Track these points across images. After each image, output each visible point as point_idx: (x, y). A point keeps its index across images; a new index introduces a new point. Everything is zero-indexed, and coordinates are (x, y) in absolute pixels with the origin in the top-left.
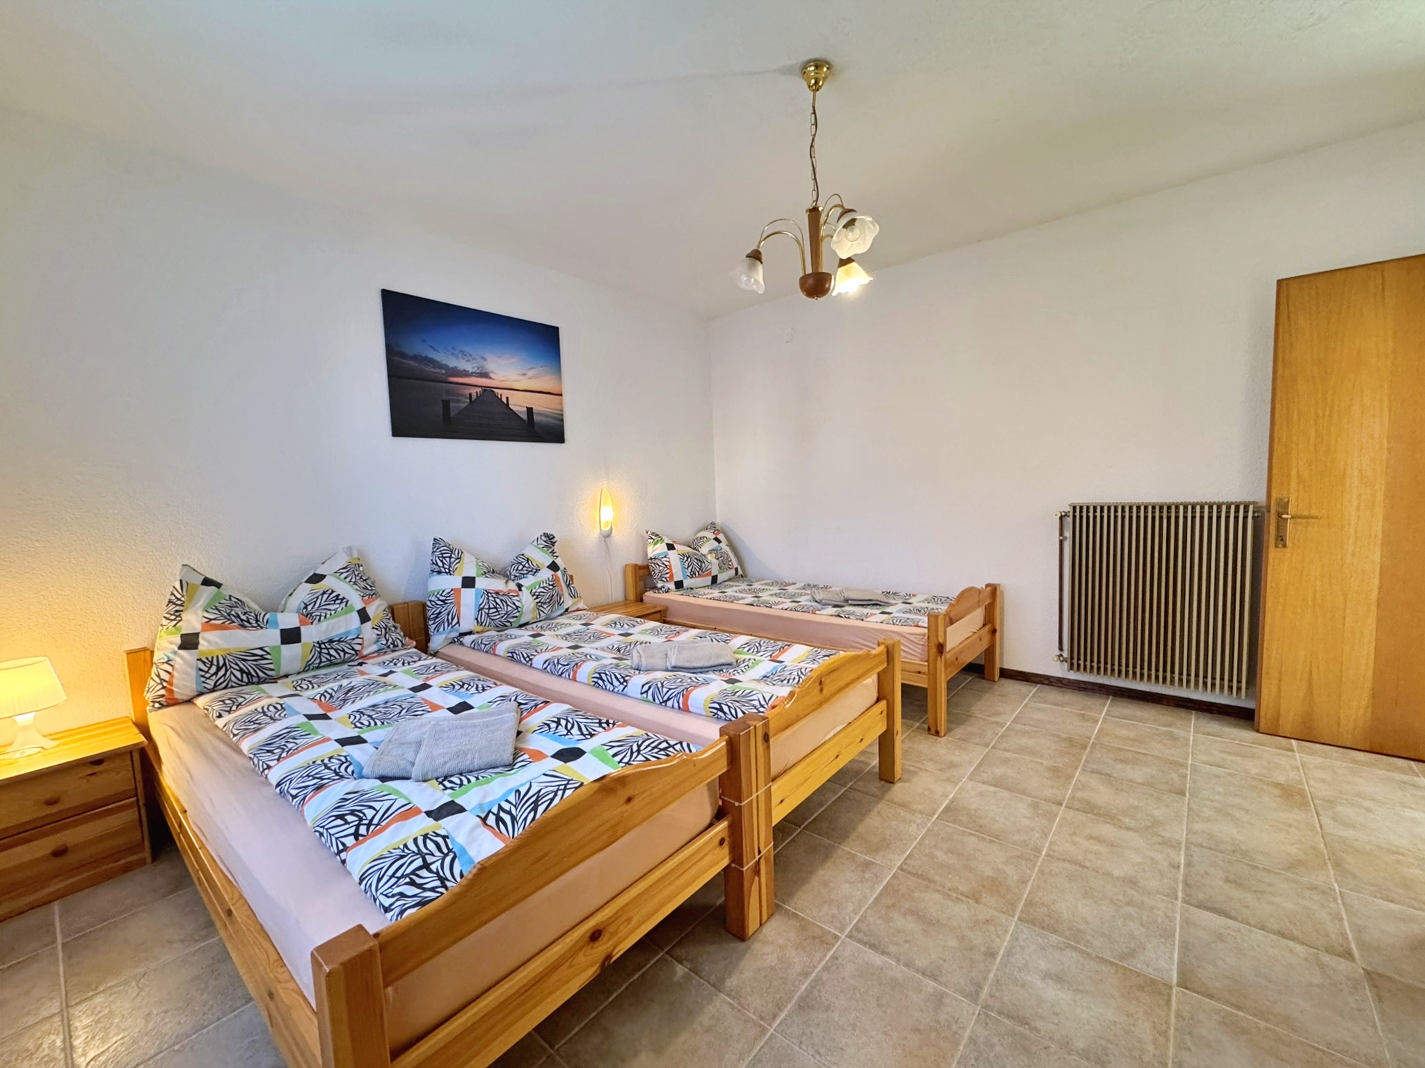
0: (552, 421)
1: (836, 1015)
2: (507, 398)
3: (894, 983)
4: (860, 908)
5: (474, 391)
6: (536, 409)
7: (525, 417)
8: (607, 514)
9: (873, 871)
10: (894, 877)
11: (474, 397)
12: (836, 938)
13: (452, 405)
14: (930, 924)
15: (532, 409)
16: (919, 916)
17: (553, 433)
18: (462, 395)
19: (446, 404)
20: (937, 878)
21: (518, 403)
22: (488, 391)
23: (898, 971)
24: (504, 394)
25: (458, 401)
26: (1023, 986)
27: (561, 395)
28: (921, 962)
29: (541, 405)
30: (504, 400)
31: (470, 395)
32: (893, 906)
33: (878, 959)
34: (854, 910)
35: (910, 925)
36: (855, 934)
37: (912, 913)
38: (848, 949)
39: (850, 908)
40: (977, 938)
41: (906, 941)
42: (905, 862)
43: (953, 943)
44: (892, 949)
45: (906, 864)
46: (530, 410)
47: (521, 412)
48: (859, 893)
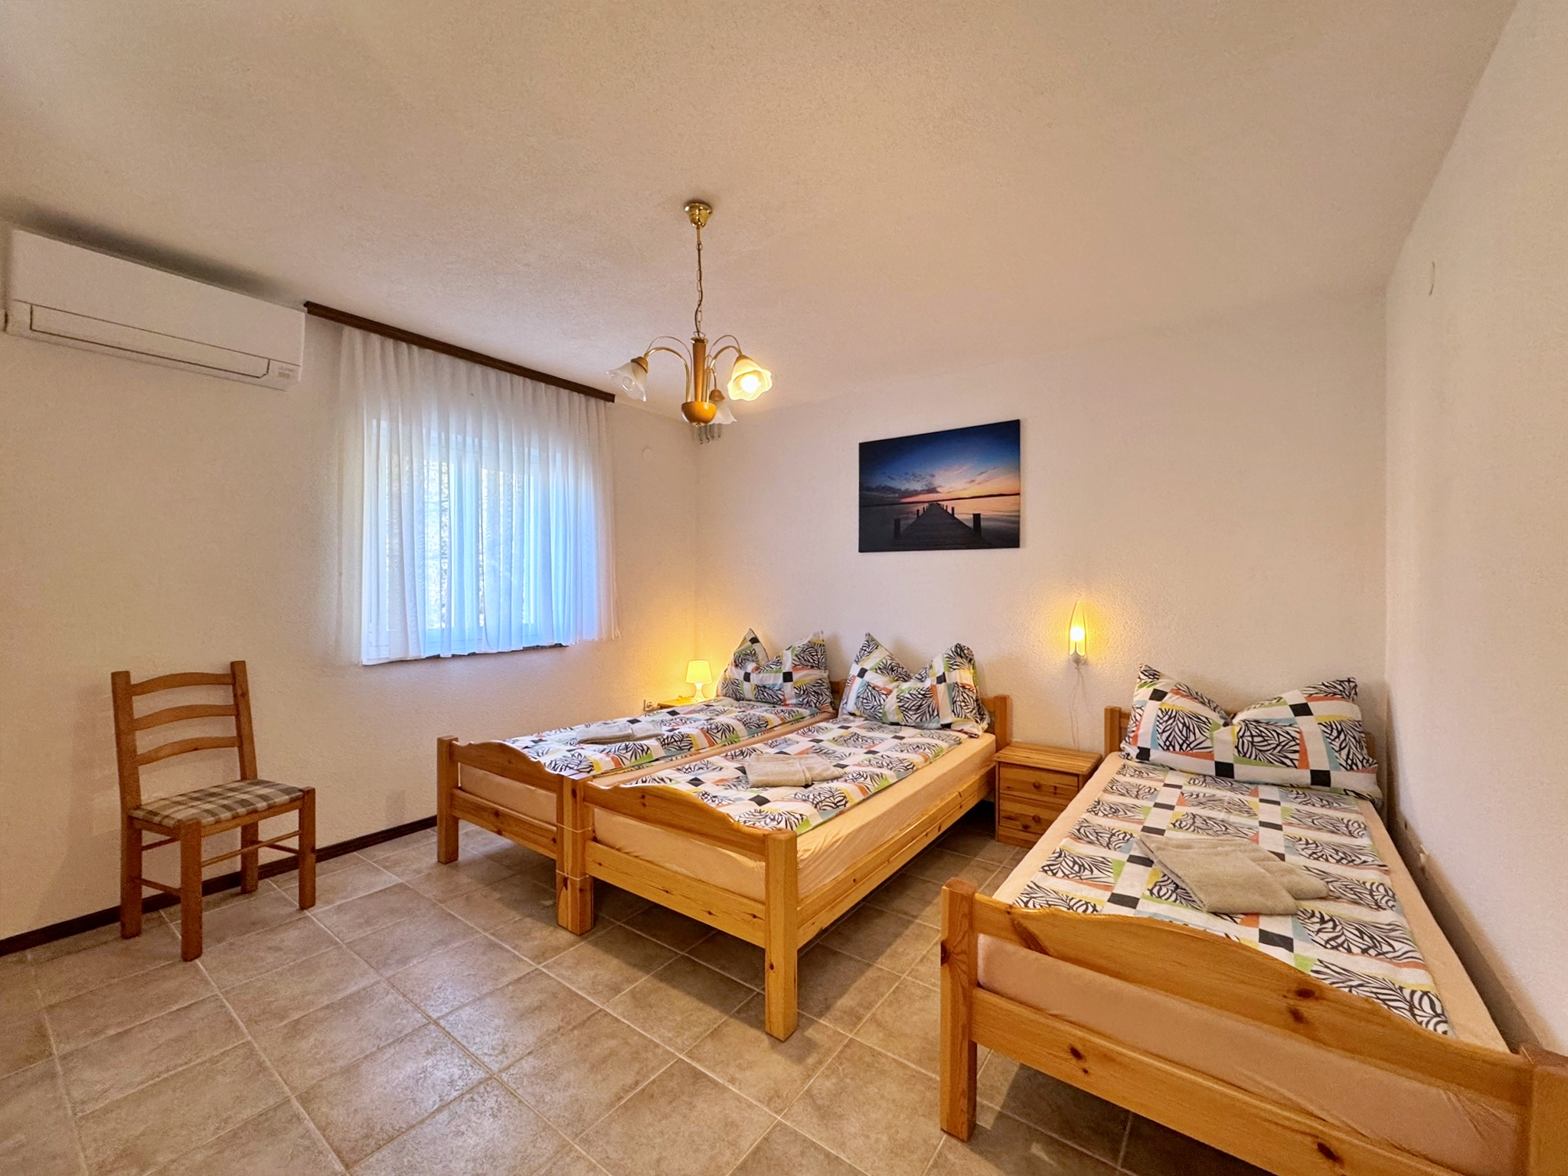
0: (1003, 524)
2: (953, 509)
5: (920, 507)
6: (984, 514)
7: (971, 524)
8: (1078, 635)
10: (590, 1003)
11: (921, 512)
13: (902, 523)
15: (979, 515)
17: (1007, 536)
18: (912, 512)
19: (897, 522)
21: (964, 512)
22: (935, 505)
24: (948, 506)
25: (907, 518)
27: (1018, 494)
29: (989, 509)
30: (950, 511)
31: (918, 511)
42: (608, 1015)
45: (606, 1015)
46: (977, 517)
47: (967, 520)
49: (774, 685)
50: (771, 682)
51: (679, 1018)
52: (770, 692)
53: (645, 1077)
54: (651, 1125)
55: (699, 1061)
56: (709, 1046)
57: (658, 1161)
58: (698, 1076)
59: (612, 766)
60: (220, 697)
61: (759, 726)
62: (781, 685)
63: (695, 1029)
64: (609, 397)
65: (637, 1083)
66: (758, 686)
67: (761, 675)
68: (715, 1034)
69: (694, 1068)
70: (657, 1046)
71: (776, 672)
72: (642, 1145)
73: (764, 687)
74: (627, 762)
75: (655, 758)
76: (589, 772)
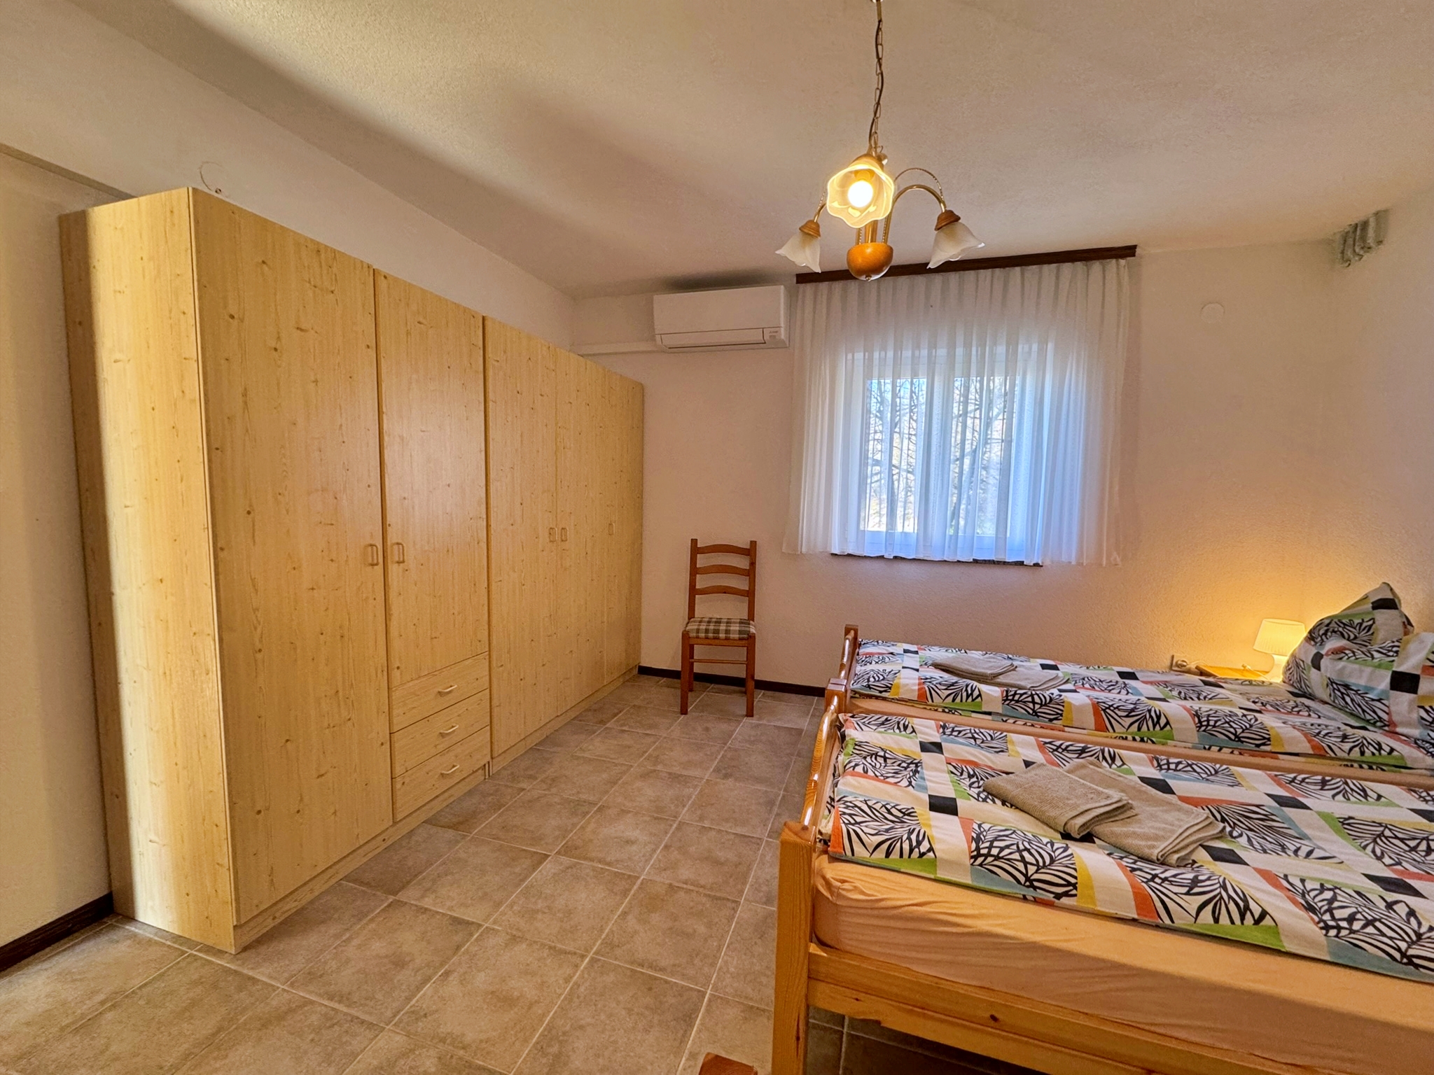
1: (753, 801)
3: (727, 820)
4: (761, 859)
9: (762, 894)
10: (742, 892)
12: (769, 836)
14: (707, 859)
16: (717, 863)
20: (704, 900)
23: (726, 827)
26: (651, 834)
28: (713, 833)
32: (736, 866)
33: (739, 830)
34: (765, 856)
35: (721, 855)
36: (758, 841)
37: (722, 864)
38: (762, 833)
39: (768, 858)
40: (675, 855)
41: (724, 843)
42: (735, 910)
43: (692, 849)
44: (732, 837)
45: (734, 909)
48: (766, 870)
49: (1369, 689)
50: (1362, 682)
51: (757, 968)
52: (1357, 698)
53: (672, 974)
54: (618, 1003)
55: (707, 1011)
56: (732, 1013)
57: (581, 1027)
58: (689, 1019)
59: (914, 696)
60: (742, 562)
61: (1238, 738)
62: (1383, 692)
63: (749, 990)
64: (1128, 251)
65: (662, 970)
66: (1332, 683)
67: (1341, 664)
68: (751, 1011)
69: (697, 1010)
70: (713, 965)
71: (1379, 666)
72: (595, 1005)
73: (1347, 687)
74: (937, 700)
75: (984, 709)
76: (881, 692)
